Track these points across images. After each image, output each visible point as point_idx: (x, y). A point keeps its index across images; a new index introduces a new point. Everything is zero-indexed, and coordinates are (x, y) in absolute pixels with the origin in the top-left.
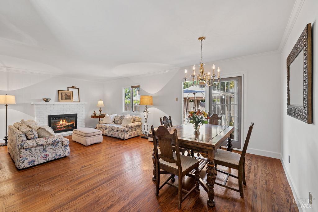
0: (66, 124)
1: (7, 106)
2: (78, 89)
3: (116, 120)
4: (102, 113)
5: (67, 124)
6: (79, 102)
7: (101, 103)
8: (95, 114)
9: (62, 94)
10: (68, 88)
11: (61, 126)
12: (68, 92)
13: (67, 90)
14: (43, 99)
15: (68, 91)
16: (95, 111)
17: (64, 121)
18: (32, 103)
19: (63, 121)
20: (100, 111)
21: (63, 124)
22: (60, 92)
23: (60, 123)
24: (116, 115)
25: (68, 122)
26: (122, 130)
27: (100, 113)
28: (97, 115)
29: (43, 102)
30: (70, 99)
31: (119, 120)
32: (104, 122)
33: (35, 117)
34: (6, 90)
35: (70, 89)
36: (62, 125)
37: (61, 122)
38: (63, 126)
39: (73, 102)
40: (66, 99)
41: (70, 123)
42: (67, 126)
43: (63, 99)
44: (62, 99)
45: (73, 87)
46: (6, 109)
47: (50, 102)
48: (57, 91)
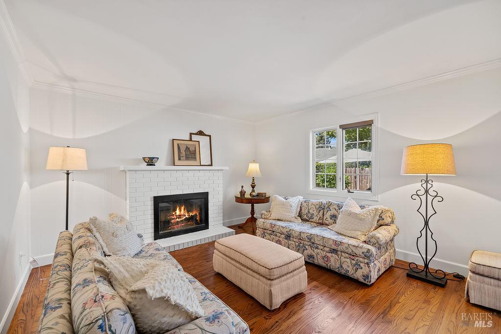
0: (185, 216)
1: (68, 174)
2: (210, 136)
3: (304, 211)
4: (258, 190)
5: (187, 216)
6: (211, 165)
7: (254, 167)
8: (242, 193)
9: (179, 148)
10: (191, 134)
11: (178, 220)
12: (191, 143)
13: (188, 138)
14: (144, 158)
15: (191, 140)
16: (242, 187)
17: (183, 208)
18: (122, 168)
19: (180, 210)
20: (253, 187)
21: (180, 216)
22: (176, 143)
23: (176, 213)
24: (301, 198)
25: (188, 212)
26: (359, 252)
27: (253, 191)
28: (247, 196)
29: (144, 166)
30: (195, 159)
31: (315, 213)
32: (274, 215)
33: (128, 201)
34: (70, 137)
35: (195, 138)
36: (179, 218)
37: (178, 212)
38: (180, 220)
39: (201, 165)
40: (187, 158)
41: (191, 214)
42: (186, 219)
43: (181, 158)
44: (179, 159)
45: (201, 133)
46: (66, 181)
47: (159, 165)
48: (170, 140)
